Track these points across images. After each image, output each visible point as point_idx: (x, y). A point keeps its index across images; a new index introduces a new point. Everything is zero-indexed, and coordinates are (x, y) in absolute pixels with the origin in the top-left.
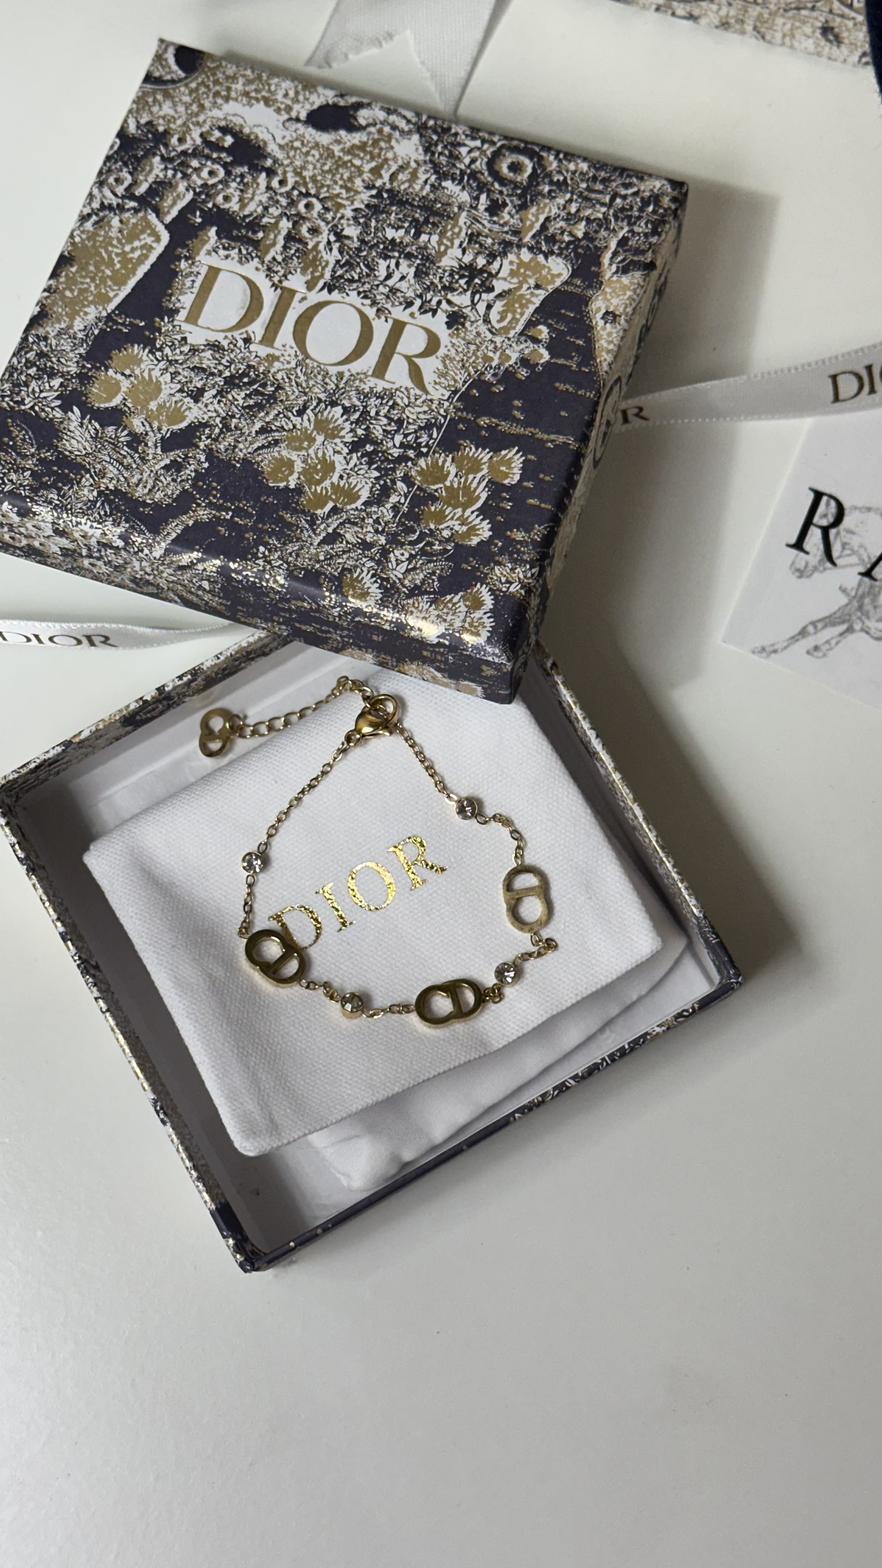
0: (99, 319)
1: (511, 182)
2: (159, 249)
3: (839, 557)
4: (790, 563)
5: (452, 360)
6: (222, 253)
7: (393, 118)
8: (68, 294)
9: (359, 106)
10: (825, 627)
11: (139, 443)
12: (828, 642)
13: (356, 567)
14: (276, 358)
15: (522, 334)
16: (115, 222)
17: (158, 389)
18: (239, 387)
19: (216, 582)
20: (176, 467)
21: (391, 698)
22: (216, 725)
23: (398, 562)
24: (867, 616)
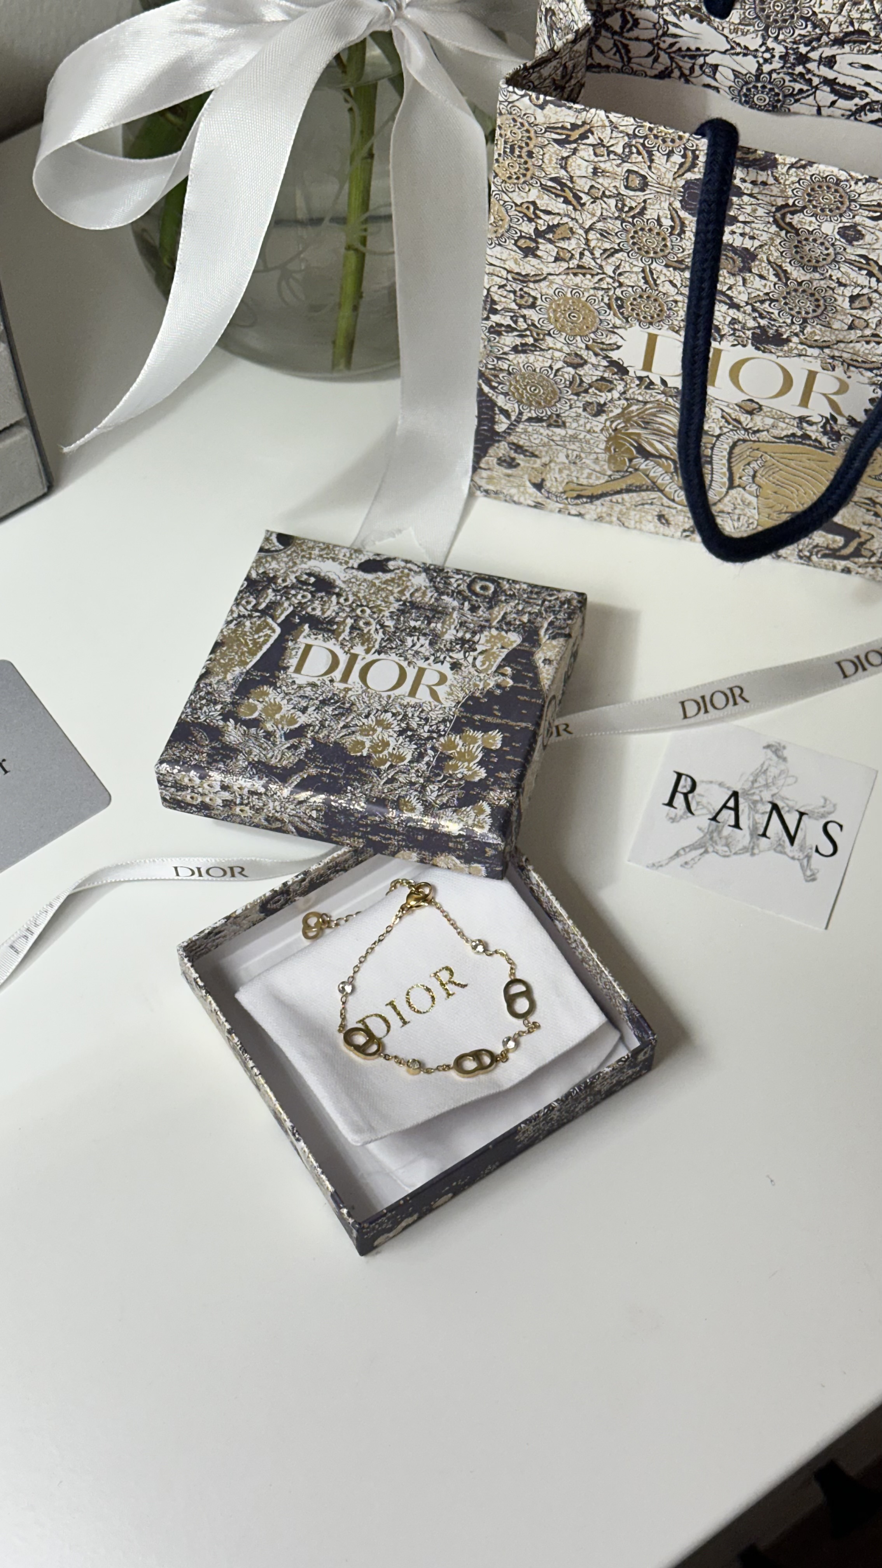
0: (242, 674)
1: (482, 595)
2: (275, 636)
3: (696, 810)
5: (455, 686)
6: (313, 637)
7: (409, 565)
8: (222, 661)
9: (388, 559)
10: (690, 851)
11: (271, 736)
12: (693, 859)
13: (406, 795)
14: (350, 689)
15: (495, 672)
16: (248, 623)
17: (280, 708)
18: (329, 705)
19: (321, 810)
20: (294, 747)
21: (427, 885)
22: (313, 921)
23: (432, 792)
24: (716, 844)
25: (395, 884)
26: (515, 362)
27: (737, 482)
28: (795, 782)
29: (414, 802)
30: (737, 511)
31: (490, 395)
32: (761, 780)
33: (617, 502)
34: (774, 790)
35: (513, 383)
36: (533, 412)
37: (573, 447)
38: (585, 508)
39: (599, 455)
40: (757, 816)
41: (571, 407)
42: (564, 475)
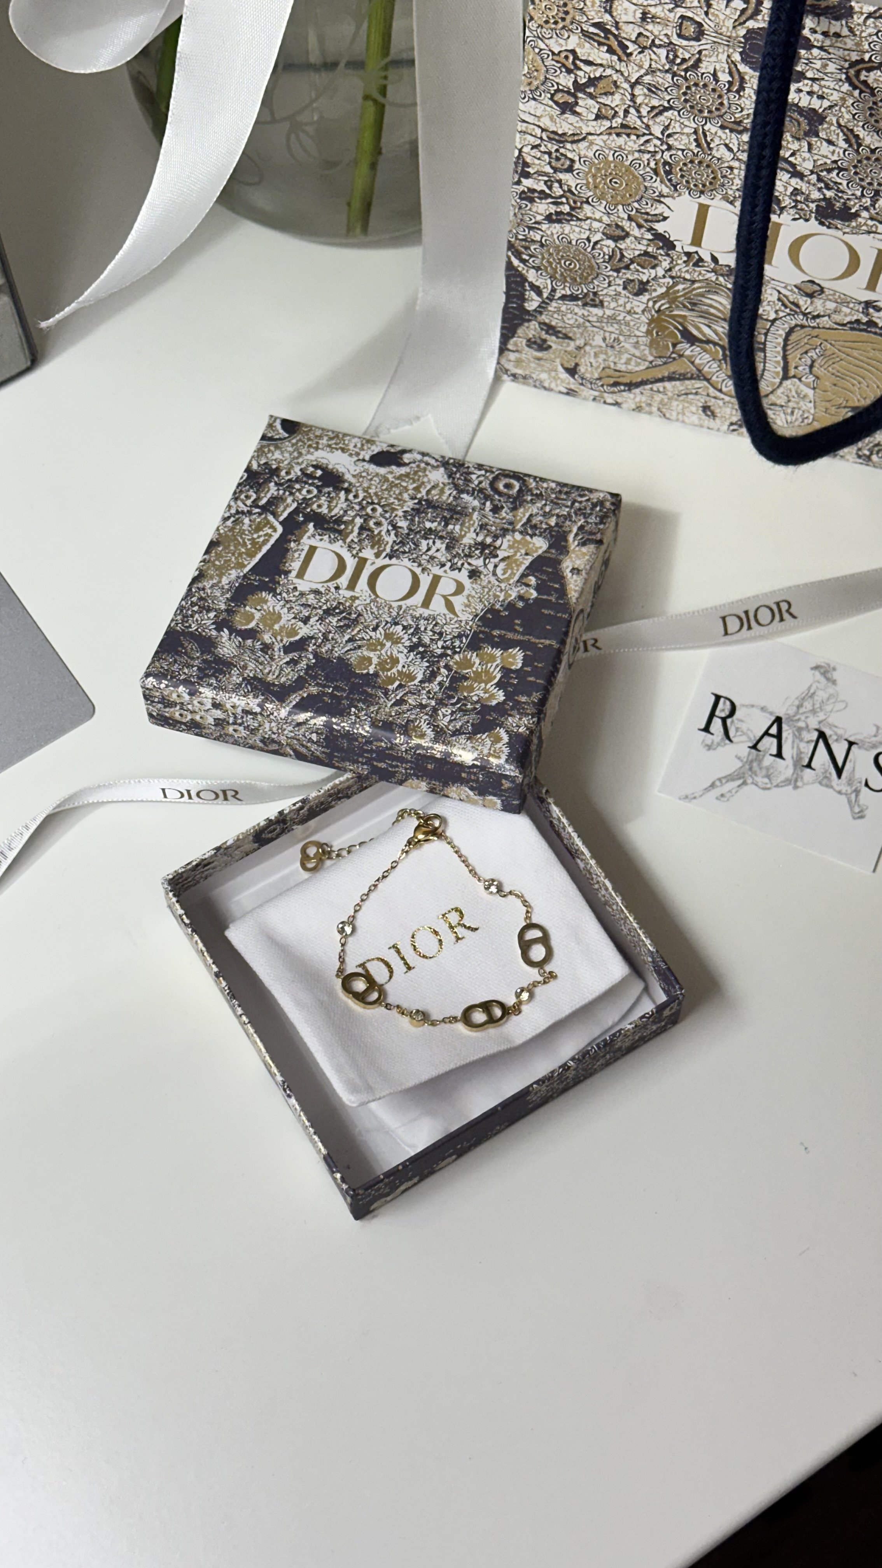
0: (238, 577)
1: (506, 494)
2: (276, 536)
3: (735, 736)
4: (701, 740)
5: (473, 597)
6: (318, 537)
7: (426, 459)
8: (217, 563)
9: (404, 451)
10: (726, 782)
11: (269, 649)
12: (730, 791)
13: (416, 719)
14: (357, 598)
15: (518, 581)
16: (247, 521)
17: (279, 617)
18: (334, 615)
19: (322, 734)
20: (293, 662)
21: (437, 816)
22: (312, 851)
23: (444, 716)
24: (755, 774)
25: (402, 814)
26: (549, 233)
27: (792, 372)
28: (845, 708)
29: (424, 727)
30: (791, 404)
31: (520, 269)
32: (808, 705)
33: (659, 391)
34: (822, 716)
35: (546, 256)
36: (567, 289)
37: (610, 329)
38: (622, 396)
39: (640, 339)
40: (802, 745)
41: (609, 285)
42: (600, 360)
